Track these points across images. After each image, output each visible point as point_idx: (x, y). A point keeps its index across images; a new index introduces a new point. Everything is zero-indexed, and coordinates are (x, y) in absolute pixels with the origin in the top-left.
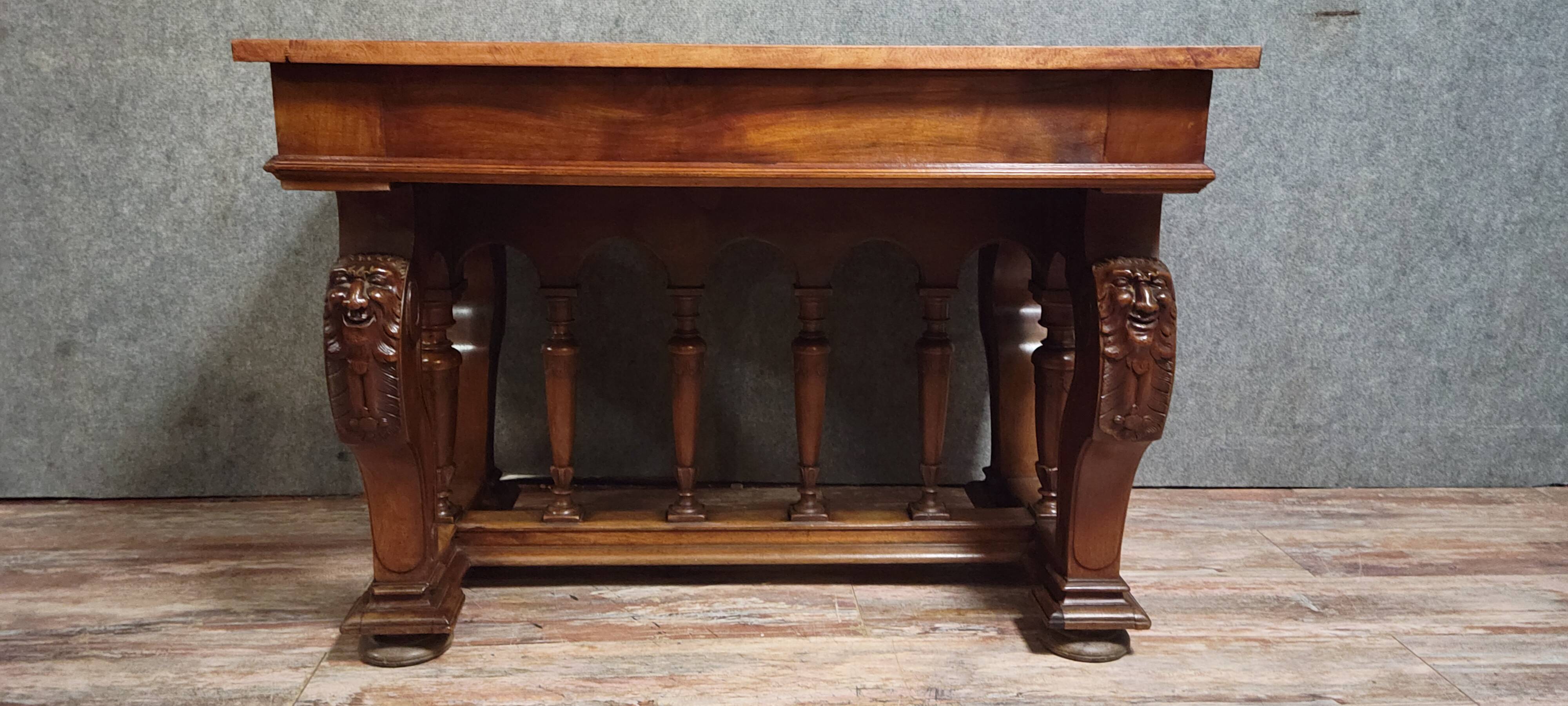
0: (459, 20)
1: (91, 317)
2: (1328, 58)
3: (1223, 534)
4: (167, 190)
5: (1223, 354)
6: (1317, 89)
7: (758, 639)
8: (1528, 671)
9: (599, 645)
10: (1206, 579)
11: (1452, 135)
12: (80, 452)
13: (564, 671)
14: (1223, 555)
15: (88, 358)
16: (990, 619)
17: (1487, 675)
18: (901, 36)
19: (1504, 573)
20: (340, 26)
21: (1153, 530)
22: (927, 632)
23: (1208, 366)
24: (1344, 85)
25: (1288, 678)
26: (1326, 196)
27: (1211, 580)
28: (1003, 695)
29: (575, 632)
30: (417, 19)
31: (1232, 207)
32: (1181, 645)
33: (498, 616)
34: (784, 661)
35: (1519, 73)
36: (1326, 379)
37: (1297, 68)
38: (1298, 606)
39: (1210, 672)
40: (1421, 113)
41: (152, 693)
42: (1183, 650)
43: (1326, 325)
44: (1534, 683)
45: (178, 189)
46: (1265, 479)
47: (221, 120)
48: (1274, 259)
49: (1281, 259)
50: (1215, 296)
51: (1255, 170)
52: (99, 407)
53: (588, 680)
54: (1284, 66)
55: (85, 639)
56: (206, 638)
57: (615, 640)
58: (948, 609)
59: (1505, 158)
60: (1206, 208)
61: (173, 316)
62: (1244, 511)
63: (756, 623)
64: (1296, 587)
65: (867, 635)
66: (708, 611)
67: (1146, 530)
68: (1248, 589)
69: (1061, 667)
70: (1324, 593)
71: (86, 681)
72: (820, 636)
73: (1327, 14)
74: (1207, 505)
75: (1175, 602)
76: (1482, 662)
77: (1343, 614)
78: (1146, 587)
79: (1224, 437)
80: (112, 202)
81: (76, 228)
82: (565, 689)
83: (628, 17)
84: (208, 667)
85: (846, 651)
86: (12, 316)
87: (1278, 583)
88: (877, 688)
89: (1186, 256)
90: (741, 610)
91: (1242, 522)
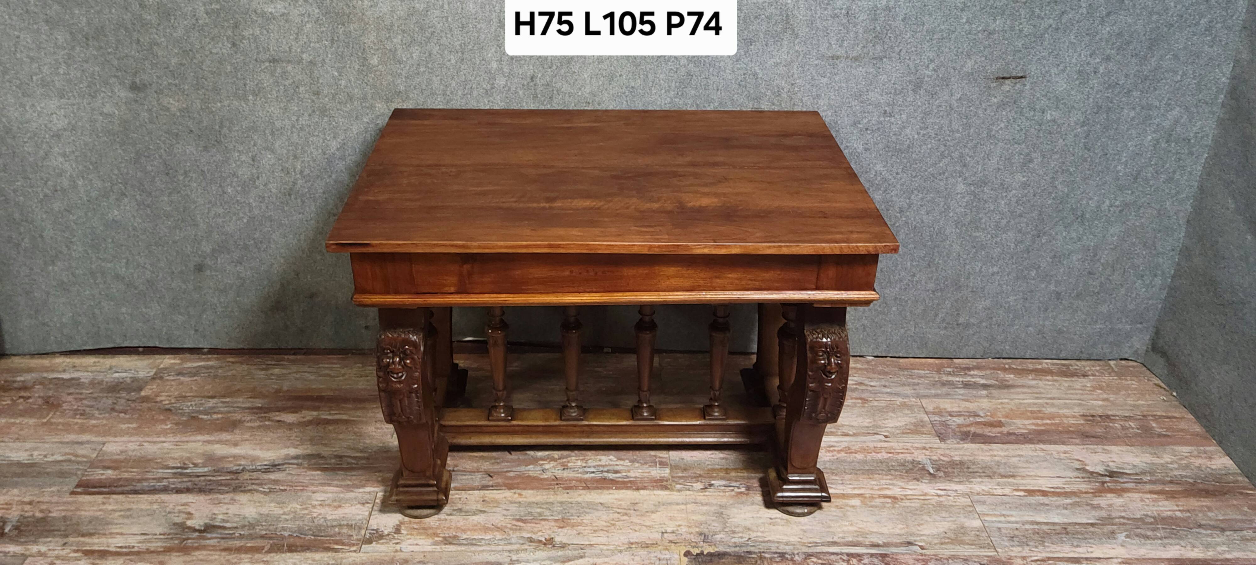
0: (431, 80)
1: (214, 250)
2: (1002, 105)
3: (898, 403)
4: (253, 179)
5: (917, 281)
6: (993, 124)
7: (611, 491)
8: (1036, 527)
9: (524, 492)
10: (876, 444)
11: (1080, 154)
12: (214, 324)
13: (505, 512)
14: (891, 422)
15: (213, 273)
16: (743, 478)
17: (1011, 529)
18: (718, 90)
19: (1055, 443)
20: (355, 82)
22: (706, 488)
23: (906, 289)
24: (1011, 122)
25: (899, 528)
26: (992, 190)
27: (879, 445)
28: (740, 540)
29: (510, 482)
30: (404, 79)
31: (930, 196)
32: (846, 501)
33: (468, 467)
34: (625, 509)
35: (1132, 114)
36: (980, 297)
37: (980, 111)
38: (923, 469)
39: (857, 523)
40: (1061, 140)
41: (291, 519)
42: (847, 505)
43: (984, 267)
44: (1036, 537)
45: (260, 178)
46: (937, 353)
47: (284, 138)
48: (954, 227)
49: (959, 227)
50: (915, 248)
51: (946, 174)
52: (222, 300)
53: (518, 520)
54: (971, 111)
55: (246, 476)
56: (312, 478)
57: (532, 489)
58: (721, 469)
59: (1115, 167)
61: (262, 249)
62: (916, 381)
63: (611, 478)
64: (927, 453)
65: (672, 490)
66: (585, 467)
67: (852, 398)
68: (898, 453)
69: (776, 518)
70: (942, 458)
71: (255, 510)
72: (646, 489)
73: (1003, 78)
74: (895, 374)
75: (853, 464)
76: (1013, 519)
77: (948, 476)
78: (839, 451)
79: (913, 329)
80: (221, 186)
81: (201, 201)
82: (506, 527)
83: (539, 75)
84: (317, 501)
85: (659, 503)
86: (165, 249)
87: (917, 448)
88: (673, 532)
89: (898, 224)
90: (603, 466)
91: (913, 391)
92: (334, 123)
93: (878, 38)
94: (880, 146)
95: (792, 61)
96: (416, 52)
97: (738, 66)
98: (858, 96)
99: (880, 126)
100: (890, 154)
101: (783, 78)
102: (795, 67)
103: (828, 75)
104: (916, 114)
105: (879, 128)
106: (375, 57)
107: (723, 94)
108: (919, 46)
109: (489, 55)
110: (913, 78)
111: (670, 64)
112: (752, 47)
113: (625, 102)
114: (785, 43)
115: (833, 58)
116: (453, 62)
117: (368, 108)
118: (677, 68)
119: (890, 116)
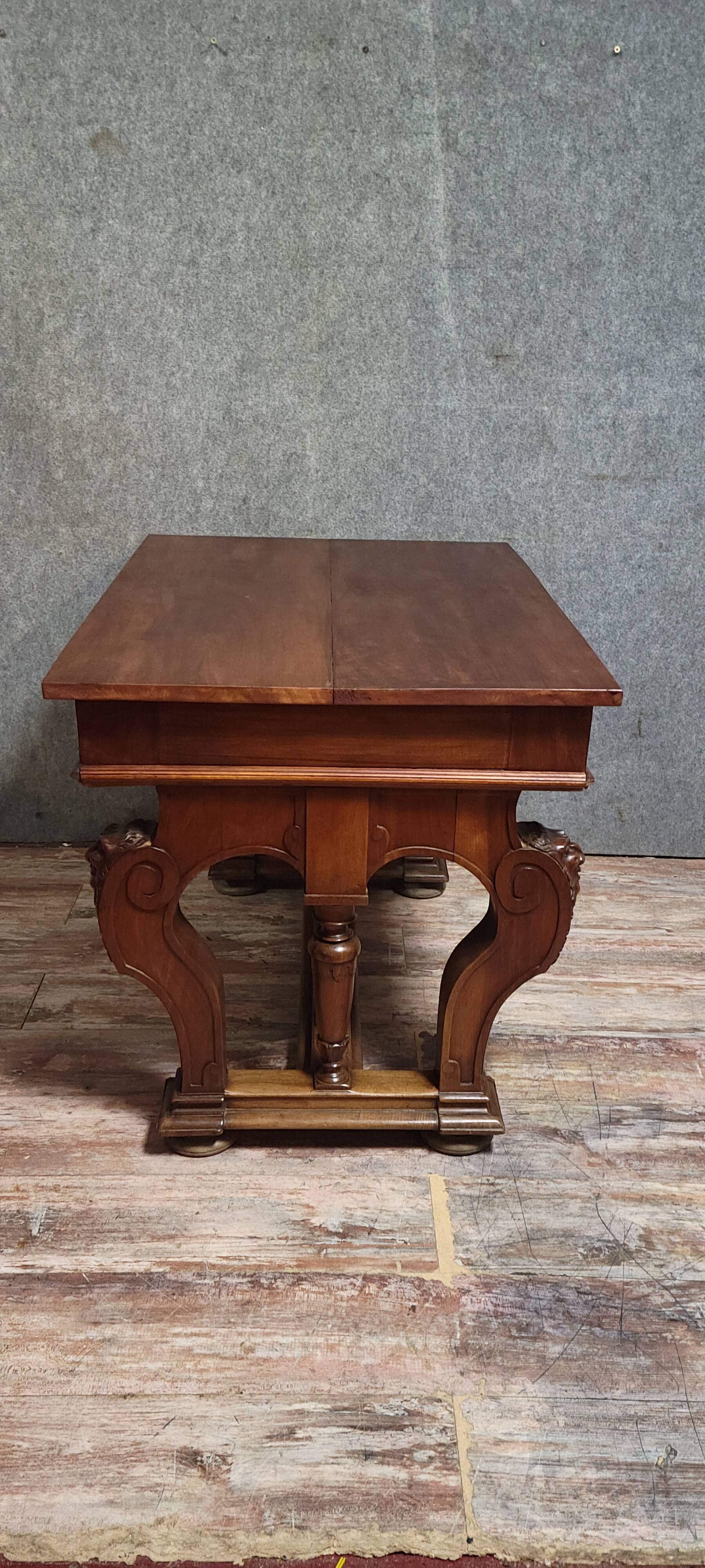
3: (684, 900)
10: (656, 938)
14: (677, 918)
18: (464, 516)
20: (35, 502)
21: (633, 895)
23: (691, 769)
25: (684, 1016)
27: (660, 938)
30: (93, 498)
32: (620, 990)
39: (632, 1010)
42: (620, 993)
60: (696, 651)
65: (406, 975)
67: (627, 895)
69: (533, 1004)
72: (375, 974)
74: (681, 874)
75: (628, 956)
78: (611, 944)
83: (253, 497)
85: (390, 987)
88: (407, 1014)
89: (679, 686)
92: (8, 552)
93: (650, 454)
94: (657, 588)
95: (550, 482)
96: (108, 465)
97: (487, 486)
98: (630, 524)
99: (655, 563)
100: (668, 598)
101: (539, 502)
102: (554, 488)
103: (593, 498)
104: (697, 549)
105: (654, 566)
106: (60, 471)
107: (469, 521)
108: (699, 465)
109: (195, 472)
110: (692, 504)
111: (407, 483)
112: (503, 464)
113: (354, 530)
114: (542, 458)
115: (598, 477)
116: (152, 477)
117: (49, 533)
118: (415, 488)
119: (667, 551)
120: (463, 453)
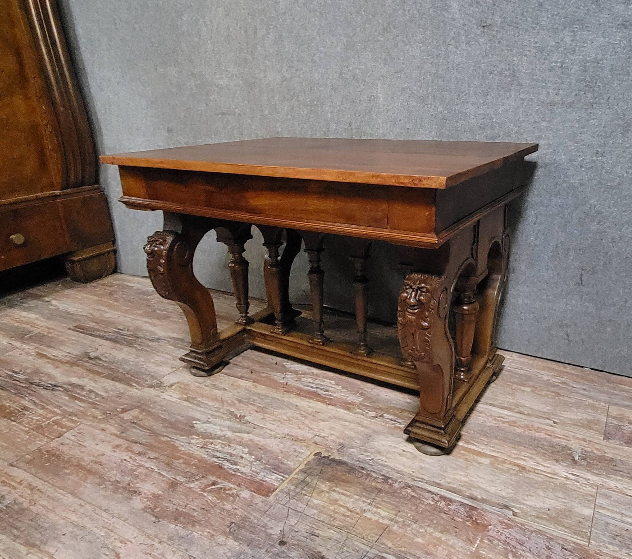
3: (587, 403)
7: (311, 401)
10: (540, 426)
14: (569, 414)
21: (552, 392)
22: (376, 417)
25: (507, 492)
27: (544, 427)
28: (365, 457)
29: (259, 378)
32: (478, 458)
34: (308, 413)
38: (570, 454)
39: (472, 477)
42: (475, 461)
53: (238, 400)
57: (266, 386)
58: (399, 408)
62: (617, 392)
63: (320, 393)
64: (584, 444)
65: (352, 412)
66: (311, 383)
67: (548, 391)
68: (556, 437)
70: (595, 451)
72: (335, 406)
74: (601, 384)
75: (508, 434)
77: (589, 467)
85: (335, 416)
87: (577, 438)
90: (322, 385)
91: (607, 398)
93: (589, 86)
94: (594, 182)
97: (479, 112)
98: (573, 137)
99: (593, 164)
102: (520, 112)
103: (547, 119)
104: (624, 155)
105: (592, 166)
110: (621, 122)
111: (431, 111)
112: (488, 97)
114: (512, 92)
115: (550, 104)
118: (436, 114)
119: (602, 156)
120: (464, 91)
